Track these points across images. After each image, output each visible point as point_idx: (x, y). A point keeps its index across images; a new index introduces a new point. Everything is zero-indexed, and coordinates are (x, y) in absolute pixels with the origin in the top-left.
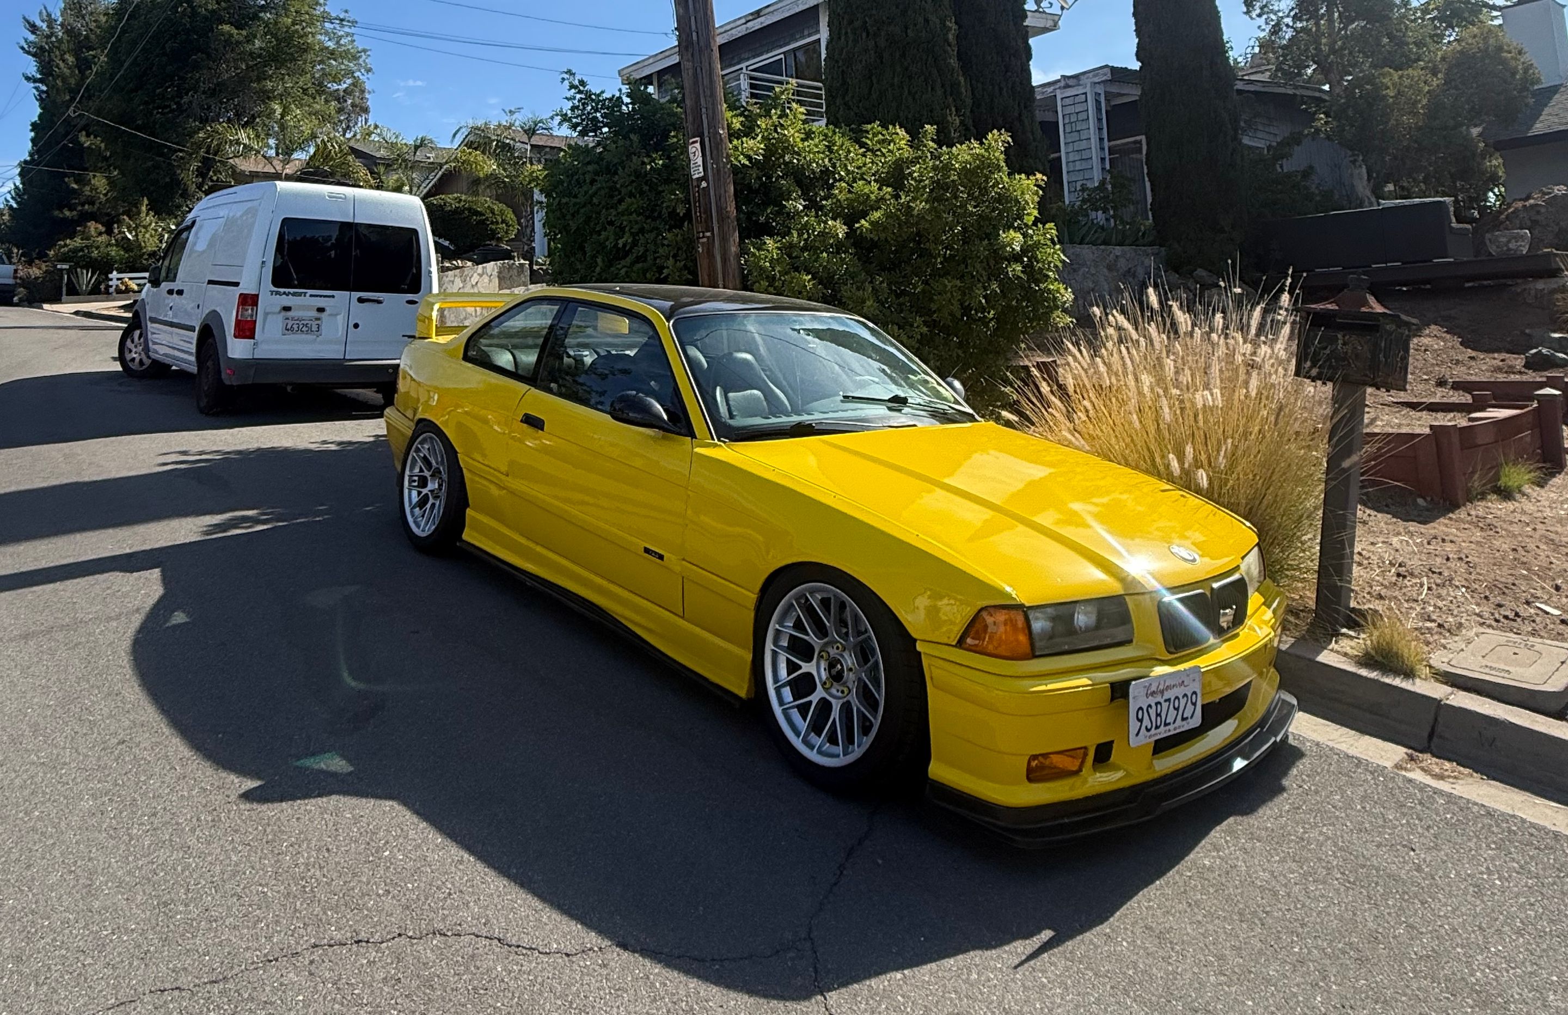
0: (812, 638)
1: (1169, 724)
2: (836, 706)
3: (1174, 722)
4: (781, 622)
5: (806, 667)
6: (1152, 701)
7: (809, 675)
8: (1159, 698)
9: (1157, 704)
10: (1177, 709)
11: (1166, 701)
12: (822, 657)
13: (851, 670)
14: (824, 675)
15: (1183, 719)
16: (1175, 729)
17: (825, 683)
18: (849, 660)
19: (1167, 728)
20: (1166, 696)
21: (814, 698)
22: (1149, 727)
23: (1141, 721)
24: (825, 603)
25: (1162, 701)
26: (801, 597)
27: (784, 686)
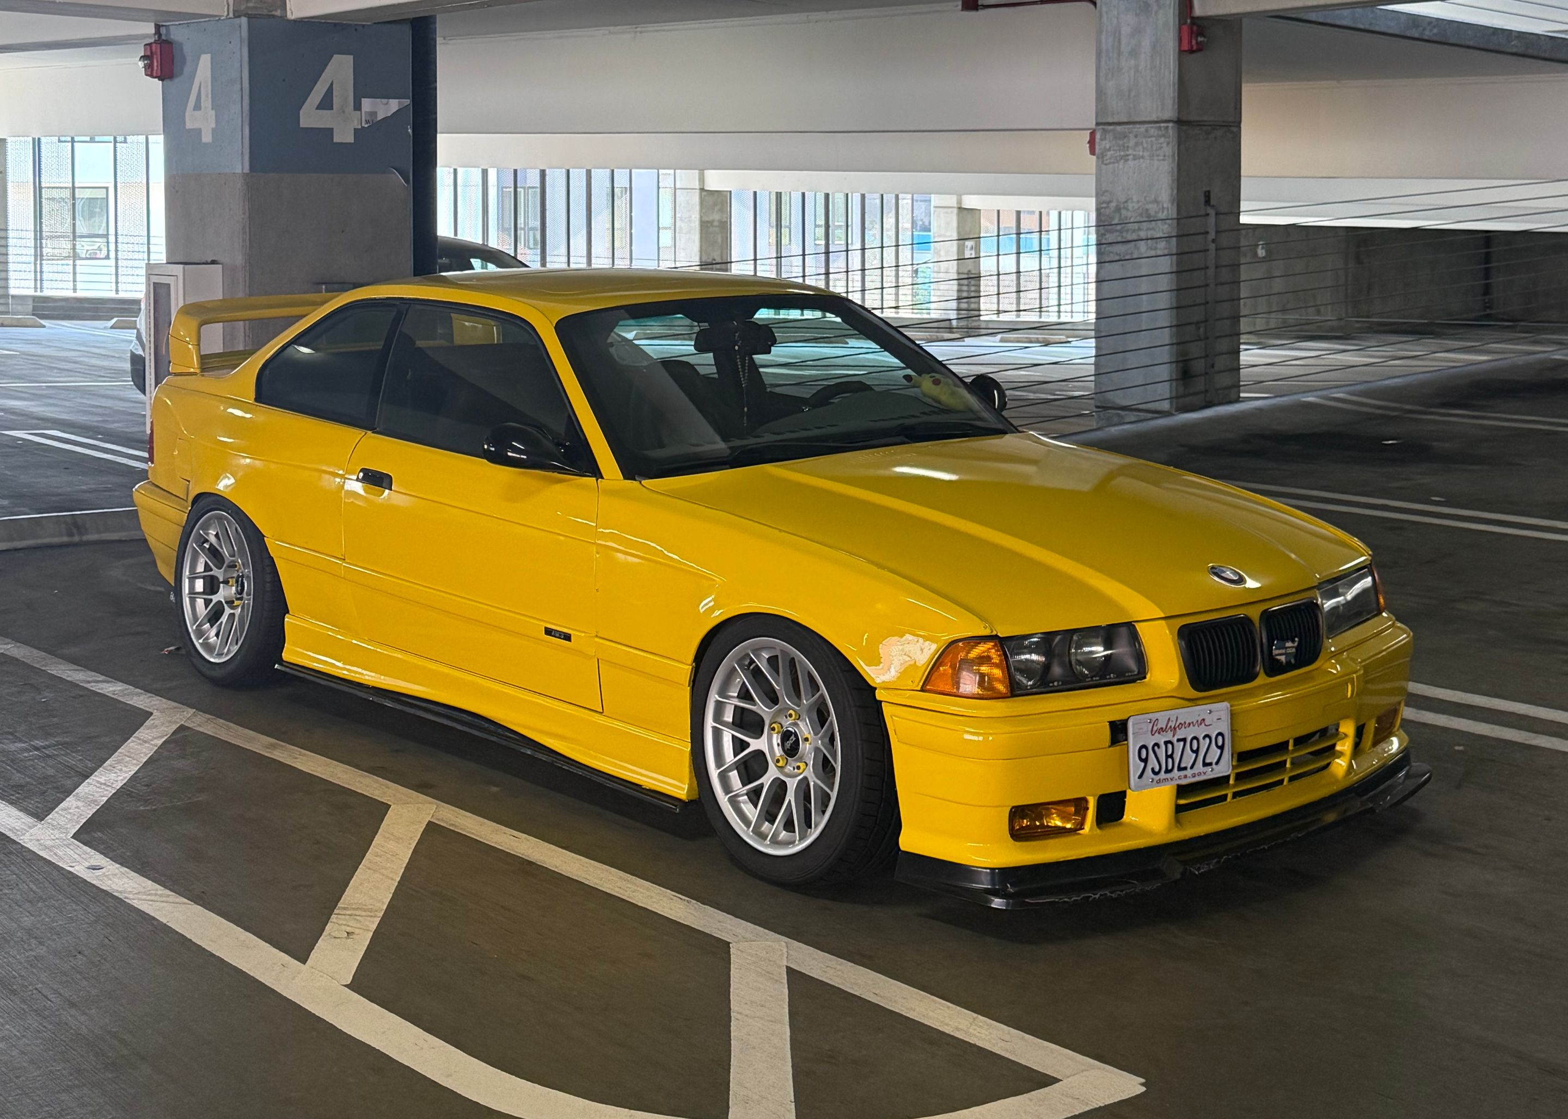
0: (760, 707)
1: (1185, 768)
2: (792, 784)
3: (1192, 767)
4: (723, 692)
5: (756, 744)
6: (1161, 739)
7: (759, 754)
8: (1169, 736)
9: (1166, 743)
10: (1196, 752)
11: (1179, 740)
12: (773, 729)
13: (806, 739)
14: (778, 751)
15: (1205, 764)
16: (1194, 775)
17: (778, 761)
18: (805, 729)
19: (1183, 773)
20: (1181, 734)
21: (766, 781)
22: (1157, 769)
23: (1145, 761)
24: (773, 662)
25: (1175, 740)
26: (743, 658)
27: (729, 769)
